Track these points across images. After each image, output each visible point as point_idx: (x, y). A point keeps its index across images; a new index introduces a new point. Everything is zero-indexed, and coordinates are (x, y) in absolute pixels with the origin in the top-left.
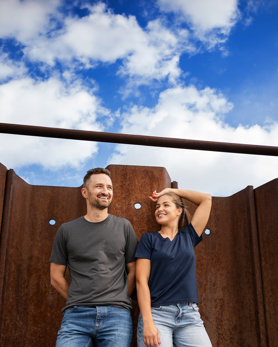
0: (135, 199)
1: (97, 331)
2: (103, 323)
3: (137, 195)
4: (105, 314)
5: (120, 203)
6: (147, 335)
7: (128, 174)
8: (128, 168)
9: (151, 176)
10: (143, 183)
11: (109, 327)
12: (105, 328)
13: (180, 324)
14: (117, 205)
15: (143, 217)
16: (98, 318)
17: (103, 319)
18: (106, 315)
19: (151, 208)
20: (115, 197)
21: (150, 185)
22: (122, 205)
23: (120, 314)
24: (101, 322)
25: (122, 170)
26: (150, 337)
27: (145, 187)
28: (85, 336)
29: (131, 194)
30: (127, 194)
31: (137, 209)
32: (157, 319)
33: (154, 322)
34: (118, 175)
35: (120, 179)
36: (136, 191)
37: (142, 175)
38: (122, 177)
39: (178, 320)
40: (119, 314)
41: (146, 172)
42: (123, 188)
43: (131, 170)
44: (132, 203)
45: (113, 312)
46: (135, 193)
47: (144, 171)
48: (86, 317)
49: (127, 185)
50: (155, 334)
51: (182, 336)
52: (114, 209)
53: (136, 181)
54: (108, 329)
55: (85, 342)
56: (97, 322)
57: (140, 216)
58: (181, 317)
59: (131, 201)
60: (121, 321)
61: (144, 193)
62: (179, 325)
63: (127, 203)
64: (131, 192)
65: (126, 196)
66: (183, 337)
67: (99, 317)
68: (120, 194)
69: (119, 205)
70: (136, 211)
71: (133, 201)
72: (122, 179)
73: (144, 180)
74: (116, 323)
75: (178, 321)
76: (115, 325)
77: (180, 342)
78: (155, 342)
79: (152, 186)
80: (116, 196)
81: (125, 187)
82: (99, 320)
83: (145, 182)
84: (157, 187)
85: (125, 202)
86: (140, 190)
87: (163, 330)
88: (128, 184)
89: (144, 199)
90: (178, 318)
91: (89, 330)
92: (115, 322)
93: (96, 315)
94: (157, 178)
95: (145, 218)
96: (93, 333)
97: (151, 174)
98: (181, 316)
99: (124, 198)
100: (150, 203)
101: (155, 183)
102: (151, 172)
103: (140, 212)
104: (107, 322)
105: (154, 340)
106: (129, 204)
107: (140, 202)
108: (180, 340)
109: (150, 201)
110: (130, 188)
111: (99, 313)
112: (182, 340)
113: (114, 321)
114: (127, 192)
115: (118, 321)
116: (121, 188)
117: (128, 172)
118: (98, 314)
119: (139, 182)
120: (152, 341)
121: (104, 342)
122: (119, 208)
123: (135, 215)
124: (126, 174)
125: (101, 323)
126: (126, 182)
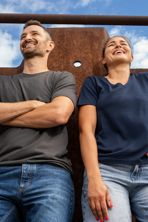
0: (74, 58)
1: (22, 193)
2: (31, 183)
3: (76, 54)
4: (34, 171)
5: (57, 62)
6: (92, 195)
7: (65, 35)
8: (65, 30)
9: (90, 36)
10: (82, 43)
11: (39, 188)
12: (34, 189)
13: (138, 182)
14: (54, 64)
15: (84, 74)
16: (24, 177)
17: (30, 178)
18: (35, 173)
19: (92, 65)
20: (51, 57)
21: (89, 44)
22: (59, 64)
23: (55, 172)
24: (28, 182)
25: (59, 32)
26: (95, 198)
27: (85, 46)
28: (6, 201)
29: (69, 53)
30: (65, 53)
31: (77, 67)
32: (106, 175)
33: (102, 179)
34: (54, 37)
35: (57, 40)
36: (75, 50)
37: (81, 35)
38: (59, 38)
39: (135, 176)
40: (53, 172)
41: (85, 32)
42: (60, 48)
43: (68, 31)
44: (71, 61)
45: (44, 170)
46: (74, 52)
47: (83, 32)
48: (9, 177)
49: (64, 44)
50: (103, 194)
51: (142, 198)
52: (51, 68)
53: (75, 41)
54: (37, 191)
55: (4, 209)
56: (22, 181)
57: (81, 73)
58: (138, 172)
59: (69, 59)
60: (55, 180)
61: (84, 52)
62: (136, 182)
63: (65, 62)
64: (69, 51)
65: (63, 56)
66: (144, 199)
67: (25, 175)
68: (57, 54)
69: (56, 64)
70: (75, 68)
71: (72, 59)
72: (59, 40)
73: (84, 39)
74: (49, 183)
75: (135, 178)
76: (48, 185)
77: (140, 206)
78: (102, 205)
79: (92, 44)
80: (53, 56)
81: (62, 47)
82: (25, 179)
83: (84, 41)
84: (98, 45)
85: (63, 61)
86: (79, 49)
87: (115, 188)
88: (66, 44)
89: (84, 57)
90: (135, 174)
91: (12, 192)
92: (46, 182)
93: (21, 172)
94: (98, 37)
95: (86, 75)
96: (17, 197)
97: (90, 34)
98: (139, 170)
99: (61, 57)
100: (91, 60)
101: (95, 42)
102: (91, 33)
103: (81, 70)
104: (36, 182)
105: (101, 202)
106: (68, 63)
107: (80, 60)
108: (140, 203)
109: (91, 58)
110: (68, 48)
111: (25, 170)
112: (142, 202)
113: (46, 180)
114: (65, 52)
115: (51, 180)
116: (59, 48)
117: (66, 33)
118: (23, 170)
119: (78, 42)
120: (98, 204)
121: (32, 209)
122: (57, 67)
123: (75, 73)
124: (64, 35)
125: (28, 184)
126: (64, 42)
